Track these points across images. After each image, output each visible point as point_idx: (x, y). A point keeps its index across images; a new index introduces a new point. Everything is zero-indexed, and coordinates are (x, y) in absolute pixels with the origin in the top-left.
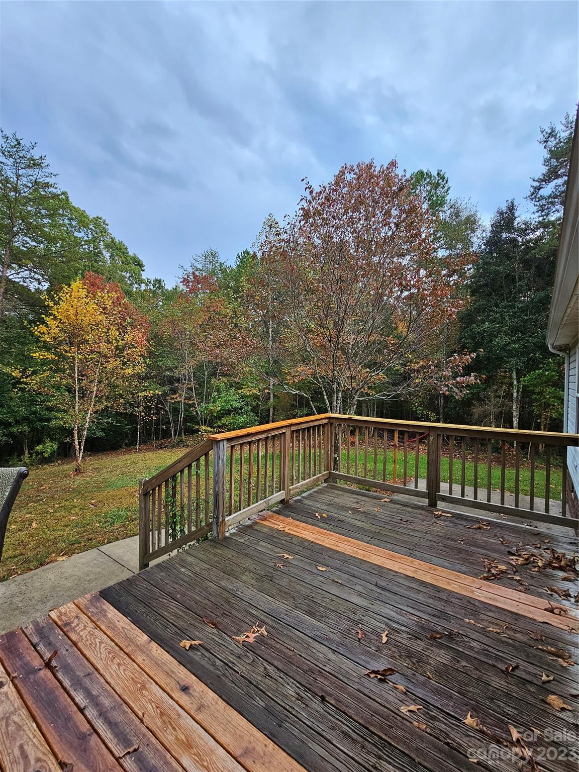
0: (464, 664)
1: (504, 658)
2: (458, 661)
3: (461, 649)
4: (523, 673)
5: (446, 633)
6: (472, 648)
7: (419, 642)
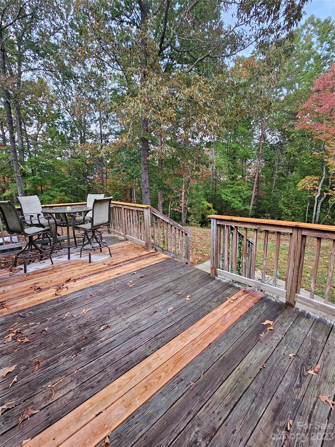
0: (62, 345)
1: (43, 369)
2: (65, 343)
3: (69, 349)
4: (29, 372)
5: (83, 349)
6: (64, 355)
7: (88, 332)
